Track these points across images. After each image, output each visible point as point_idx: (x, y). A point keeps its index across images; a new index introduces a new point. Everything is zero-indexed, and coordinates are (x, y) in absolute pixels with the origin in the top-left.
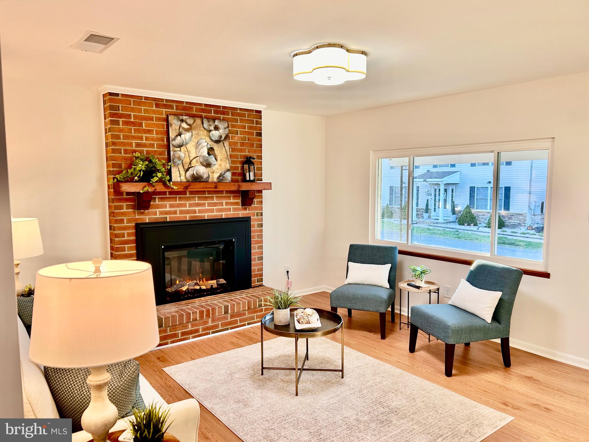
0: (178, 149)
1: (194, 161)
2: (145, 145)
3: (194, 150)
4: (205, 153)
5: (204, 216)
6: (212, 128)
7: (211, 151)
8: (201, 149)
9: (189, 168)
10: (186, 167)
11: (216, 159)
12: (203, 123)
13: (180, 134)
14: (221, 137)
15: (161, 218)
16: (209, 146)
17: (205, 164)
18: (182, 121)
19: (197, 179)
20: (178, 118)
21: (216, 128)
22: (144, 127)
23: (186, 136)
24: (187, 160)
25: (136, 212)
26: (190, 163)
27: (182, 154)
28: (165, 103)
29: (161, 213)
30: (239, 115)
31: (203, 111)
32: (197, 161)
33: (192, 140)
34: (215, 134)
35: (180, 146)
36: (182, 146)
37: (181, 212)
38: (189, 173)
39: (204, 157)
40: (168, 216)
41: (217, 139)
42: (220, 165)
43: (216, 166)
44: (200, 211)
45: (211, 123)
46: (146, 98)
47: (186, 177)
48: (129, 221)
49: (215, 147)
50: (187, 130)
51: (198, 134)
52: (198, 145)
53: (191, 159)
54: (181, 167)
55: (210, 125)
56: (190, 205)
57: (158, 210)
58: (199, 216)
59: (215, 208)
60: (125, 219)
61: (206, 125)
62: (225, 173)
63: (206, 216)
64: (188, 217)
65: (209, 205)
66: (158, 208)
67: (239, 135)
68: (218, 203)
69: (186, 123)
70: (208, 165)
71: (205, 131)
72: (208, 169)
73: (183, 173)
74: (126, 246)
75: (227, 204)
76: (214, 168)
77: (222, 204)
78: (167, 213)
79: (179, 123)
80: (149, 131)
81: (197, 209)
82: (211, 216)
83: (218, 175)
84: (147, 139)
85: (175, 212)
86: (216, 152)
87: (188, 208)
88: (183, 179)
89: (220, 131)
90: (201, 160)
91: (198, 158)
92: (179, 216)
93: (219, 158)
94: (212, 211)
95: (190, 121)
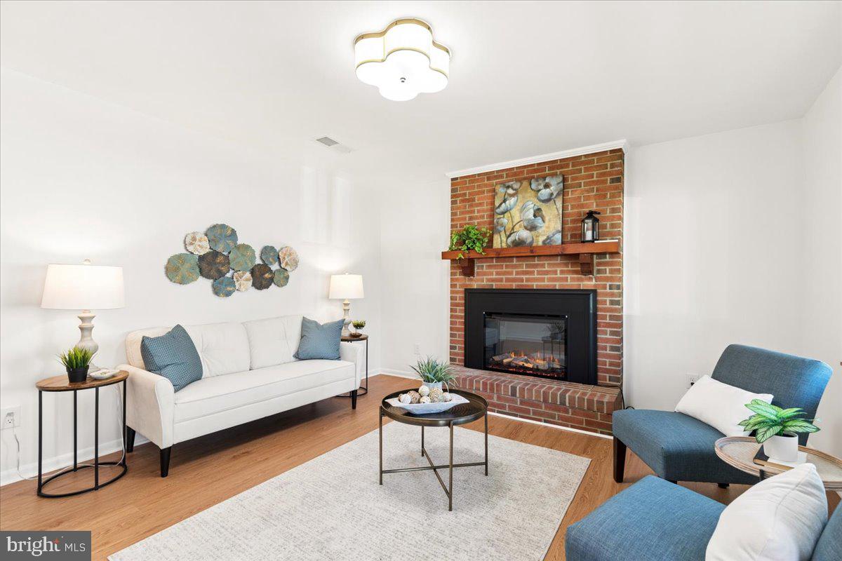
0: (502, 216)
1: (517, 226)
2: (477, 218)
3: (518, 215)
4: (531, 216)
5: (533, 285)
6: (541, 187)
7: (538, 213)
8: (526, 212)
9: (511, 234)
10: (508, 233)
11: (544, 221)
12: (530, 184)
13: (504, 201)
14: (552, 194)
15: (487, 285)
16: (536, 208)
17: (529, 227)
18: (508, 187)
19: (519, 243)
20: (504, 185)
21: (547, 186)
22: (477, 202)
23: (512, 201)
24: (509, 226)
25: (467, 278)
26: (513, 229)
27: (505, 221)
28: (496, 174)
29: (488, 280)
30: (583, 163)
31: (536, 171)
32: (520, 227)
33: (518, 204)
34: (545, 193)
35: (503, 213)
36: (505, 213)
37: (507, 280)
38: (510, 240)
39: (529, 220)
40: (494, 284)
41: (546, 198)
42: (548, 227)
43: (544, 229)
44: (528, 280)
45: (540, 182)
46: (479, 175)
47: (507, 244)
48: (461, 286)
49: (544, 207)
50: (512, 195)
51: (523, 197)
52: (522, 210)
53: (514, 224)
54: (503, 234)
55: (539, 185)
56: (517, 273)
57: (485, 277)
58: (526, 285)
59: (546, 276)
60: (458, 284)
61: (534, 186)
62: (554, 235)
63: (535, 285)
64: (514, 285)
65: (539, 273)
66: (485, 275)
67: (582, 188)
68: (550, 271)
69: (512, 188)
70: (532, 228)
71: (533, 192)
72: (533, 232)
73: (504, 239)
74: (458, 308)
75: (562, 272)
76: (540, 231)
77: (555, 272)
78: (493, 280)
79: (505, 189)
80: (481, 204)
81: (524, 277)
82: (541, 286)
83: (545, 237)
84: (478, 211)
85: (501, 280)
86: (544, 213)
87: (514, 276)
88: (504, 245)
89: (552, 188)
90: (525, 225)
91: (522, 222)
92: (504, 285)
93: (547, 219)
94: (543, 280)
95: (516, 186)
